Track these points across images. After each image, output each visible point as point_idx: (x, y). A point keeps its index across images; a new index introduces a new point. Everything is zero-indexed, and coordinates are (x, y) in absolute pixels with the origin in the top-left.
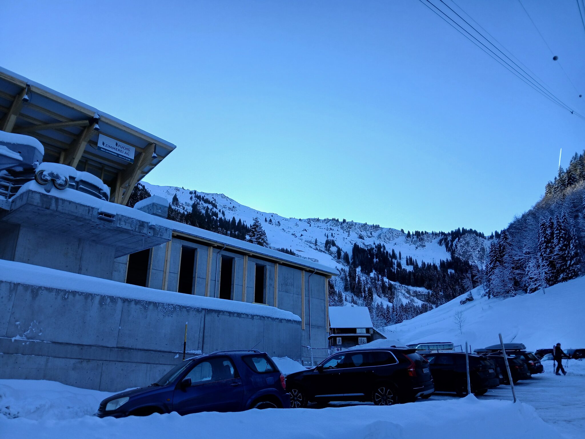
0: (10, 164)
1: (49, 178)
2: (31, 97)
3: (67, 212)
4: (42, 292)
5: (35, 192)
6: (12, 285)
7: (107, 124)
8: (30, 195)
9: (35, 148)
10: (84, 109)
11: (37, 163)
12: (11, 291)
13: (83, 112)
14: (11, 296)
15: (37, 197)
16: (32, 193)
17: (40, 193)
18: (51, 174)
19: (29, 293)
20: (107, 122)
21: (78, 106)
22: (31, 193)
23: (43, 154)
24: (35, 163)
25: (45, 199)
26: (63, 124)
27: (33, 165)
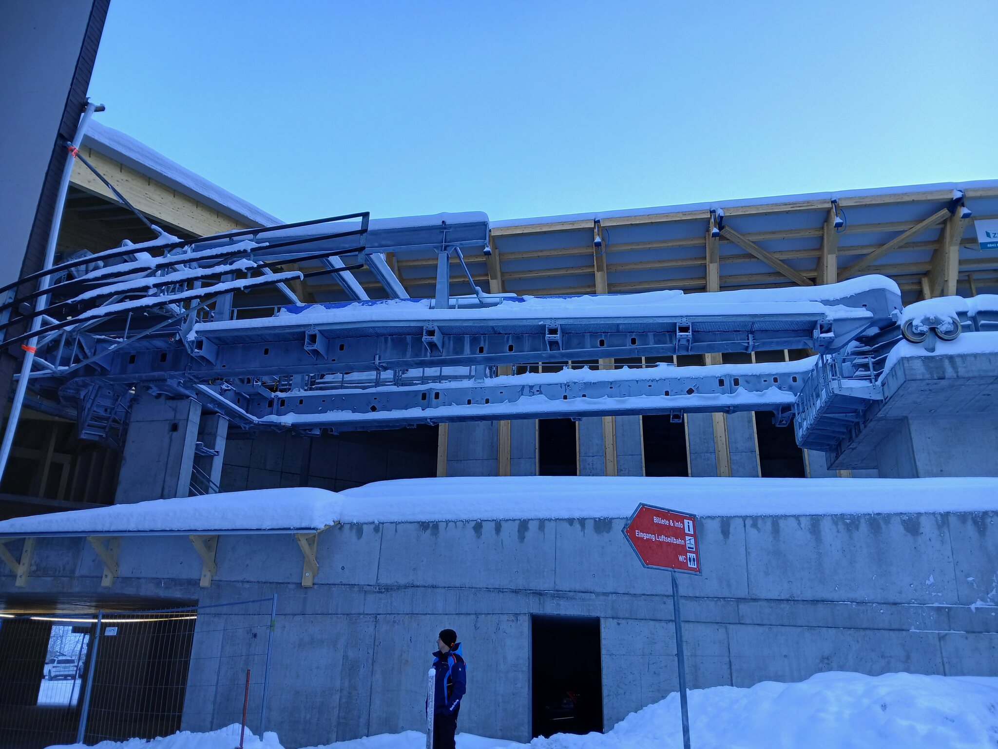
0: (857, 328)
1: (925, 328)
2: (844, 217)
3: (976, 374)
4: (992, 521)
5: (911, 358)
6: (939, 518)
7: (980, 198)
8: (906, 365)
9: (884, 289)
10: (932, 193)
11: (896, 311)
12: (940, 527)
13: (932, 200)
14: (942, 535)
15: (918, 366)
16: (908, 361)
17: (920, 357)
18: (926, 321)
19: (970, 526)
20: (979, 195)
21: (919, 193)
22: (905, 362)
23: (900, 294)
24: (893, 313)
25: (931, 365)
26: (908, 233)
27: (891, 317)
